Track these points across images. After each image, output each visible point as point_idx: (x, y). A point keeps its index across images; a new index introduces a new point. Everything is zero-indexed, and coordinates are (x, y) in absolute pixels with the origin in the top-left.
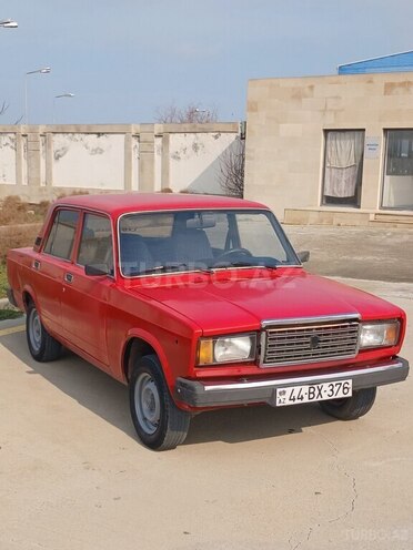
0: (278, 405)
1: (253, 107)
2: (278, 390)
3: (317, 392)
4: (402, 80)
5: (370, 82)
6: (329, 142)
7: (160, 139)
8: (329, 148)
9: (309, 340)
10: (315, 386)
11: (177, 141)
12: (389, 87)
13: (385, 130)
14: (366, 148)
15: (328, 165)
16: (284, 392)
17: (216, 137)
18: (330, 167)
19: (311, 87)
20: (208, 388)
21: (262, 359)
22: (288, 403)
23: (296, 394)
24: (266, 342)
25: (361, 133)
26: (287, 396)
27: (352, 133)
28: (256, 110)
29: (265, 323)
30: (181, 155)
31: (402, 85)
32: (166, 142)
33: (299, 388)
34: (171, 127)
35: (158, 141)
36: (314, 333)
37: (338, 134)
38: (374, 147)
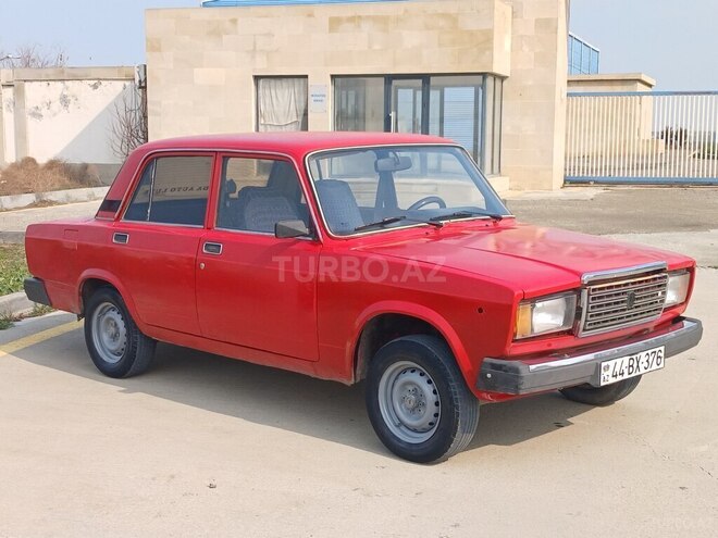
0: (603, 384)
1: (154, 46)
2: (603, 364)
3: (635, 366)
4: (350, 14)
5: (310, 15)
6: (260, 92)
7: (10, 90)
8: (261, 101)
9: (625, 297)
10: (634, 357)
11: (35, 93)
12: (335, 23)
13: (333, 77)
14: (311, 100)
15: (262, 121)
16: (608, 367)
17: (95, 87)
18: (265, 125)
19: (234, 21)
20: (532, 367)
21: (582, 327)
22: (612, 380)
23: (617, 369)
24: (588, 303)
25: (302, 80)
26: (610, 372)
27: (290, 80)
28: (159, 49)
29: (586, 278)
30: (44, 111)
31: (351, 19)
32: (19, 93)
33: (621, 359)
34: (26, 73)
35: (8, 93)
36: (631, 289)
37: (273, 81)
38: (320, 98)
